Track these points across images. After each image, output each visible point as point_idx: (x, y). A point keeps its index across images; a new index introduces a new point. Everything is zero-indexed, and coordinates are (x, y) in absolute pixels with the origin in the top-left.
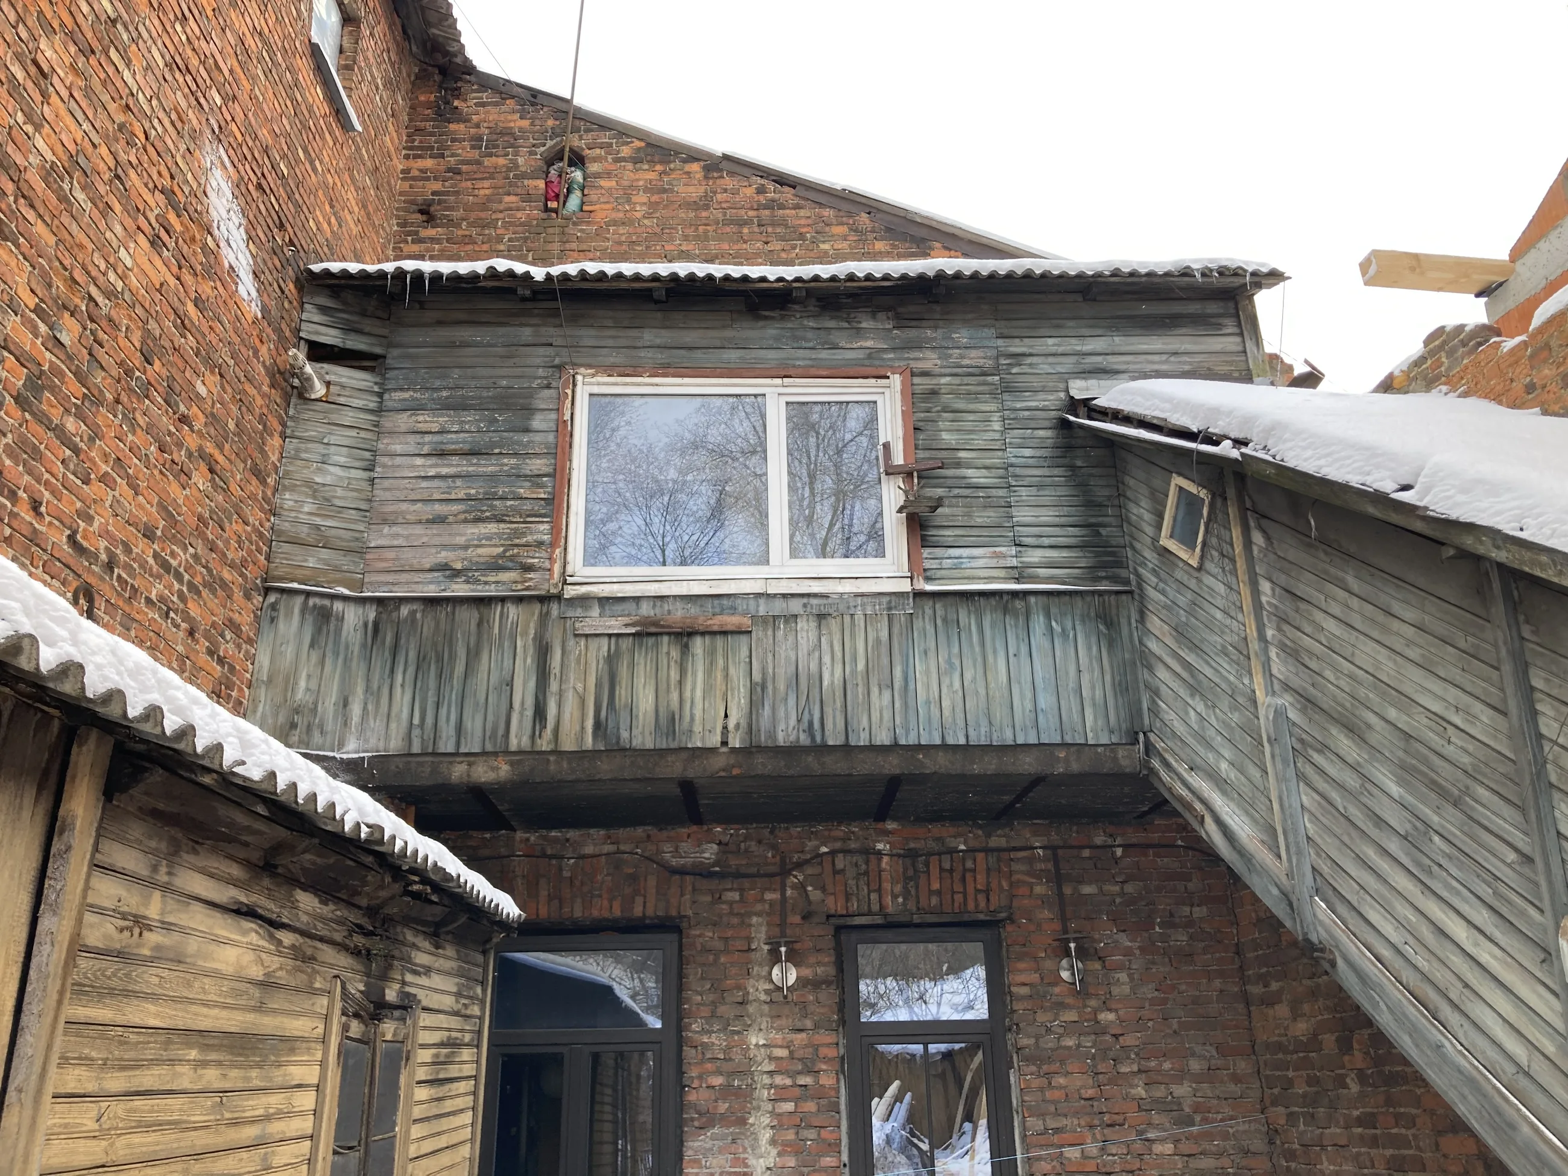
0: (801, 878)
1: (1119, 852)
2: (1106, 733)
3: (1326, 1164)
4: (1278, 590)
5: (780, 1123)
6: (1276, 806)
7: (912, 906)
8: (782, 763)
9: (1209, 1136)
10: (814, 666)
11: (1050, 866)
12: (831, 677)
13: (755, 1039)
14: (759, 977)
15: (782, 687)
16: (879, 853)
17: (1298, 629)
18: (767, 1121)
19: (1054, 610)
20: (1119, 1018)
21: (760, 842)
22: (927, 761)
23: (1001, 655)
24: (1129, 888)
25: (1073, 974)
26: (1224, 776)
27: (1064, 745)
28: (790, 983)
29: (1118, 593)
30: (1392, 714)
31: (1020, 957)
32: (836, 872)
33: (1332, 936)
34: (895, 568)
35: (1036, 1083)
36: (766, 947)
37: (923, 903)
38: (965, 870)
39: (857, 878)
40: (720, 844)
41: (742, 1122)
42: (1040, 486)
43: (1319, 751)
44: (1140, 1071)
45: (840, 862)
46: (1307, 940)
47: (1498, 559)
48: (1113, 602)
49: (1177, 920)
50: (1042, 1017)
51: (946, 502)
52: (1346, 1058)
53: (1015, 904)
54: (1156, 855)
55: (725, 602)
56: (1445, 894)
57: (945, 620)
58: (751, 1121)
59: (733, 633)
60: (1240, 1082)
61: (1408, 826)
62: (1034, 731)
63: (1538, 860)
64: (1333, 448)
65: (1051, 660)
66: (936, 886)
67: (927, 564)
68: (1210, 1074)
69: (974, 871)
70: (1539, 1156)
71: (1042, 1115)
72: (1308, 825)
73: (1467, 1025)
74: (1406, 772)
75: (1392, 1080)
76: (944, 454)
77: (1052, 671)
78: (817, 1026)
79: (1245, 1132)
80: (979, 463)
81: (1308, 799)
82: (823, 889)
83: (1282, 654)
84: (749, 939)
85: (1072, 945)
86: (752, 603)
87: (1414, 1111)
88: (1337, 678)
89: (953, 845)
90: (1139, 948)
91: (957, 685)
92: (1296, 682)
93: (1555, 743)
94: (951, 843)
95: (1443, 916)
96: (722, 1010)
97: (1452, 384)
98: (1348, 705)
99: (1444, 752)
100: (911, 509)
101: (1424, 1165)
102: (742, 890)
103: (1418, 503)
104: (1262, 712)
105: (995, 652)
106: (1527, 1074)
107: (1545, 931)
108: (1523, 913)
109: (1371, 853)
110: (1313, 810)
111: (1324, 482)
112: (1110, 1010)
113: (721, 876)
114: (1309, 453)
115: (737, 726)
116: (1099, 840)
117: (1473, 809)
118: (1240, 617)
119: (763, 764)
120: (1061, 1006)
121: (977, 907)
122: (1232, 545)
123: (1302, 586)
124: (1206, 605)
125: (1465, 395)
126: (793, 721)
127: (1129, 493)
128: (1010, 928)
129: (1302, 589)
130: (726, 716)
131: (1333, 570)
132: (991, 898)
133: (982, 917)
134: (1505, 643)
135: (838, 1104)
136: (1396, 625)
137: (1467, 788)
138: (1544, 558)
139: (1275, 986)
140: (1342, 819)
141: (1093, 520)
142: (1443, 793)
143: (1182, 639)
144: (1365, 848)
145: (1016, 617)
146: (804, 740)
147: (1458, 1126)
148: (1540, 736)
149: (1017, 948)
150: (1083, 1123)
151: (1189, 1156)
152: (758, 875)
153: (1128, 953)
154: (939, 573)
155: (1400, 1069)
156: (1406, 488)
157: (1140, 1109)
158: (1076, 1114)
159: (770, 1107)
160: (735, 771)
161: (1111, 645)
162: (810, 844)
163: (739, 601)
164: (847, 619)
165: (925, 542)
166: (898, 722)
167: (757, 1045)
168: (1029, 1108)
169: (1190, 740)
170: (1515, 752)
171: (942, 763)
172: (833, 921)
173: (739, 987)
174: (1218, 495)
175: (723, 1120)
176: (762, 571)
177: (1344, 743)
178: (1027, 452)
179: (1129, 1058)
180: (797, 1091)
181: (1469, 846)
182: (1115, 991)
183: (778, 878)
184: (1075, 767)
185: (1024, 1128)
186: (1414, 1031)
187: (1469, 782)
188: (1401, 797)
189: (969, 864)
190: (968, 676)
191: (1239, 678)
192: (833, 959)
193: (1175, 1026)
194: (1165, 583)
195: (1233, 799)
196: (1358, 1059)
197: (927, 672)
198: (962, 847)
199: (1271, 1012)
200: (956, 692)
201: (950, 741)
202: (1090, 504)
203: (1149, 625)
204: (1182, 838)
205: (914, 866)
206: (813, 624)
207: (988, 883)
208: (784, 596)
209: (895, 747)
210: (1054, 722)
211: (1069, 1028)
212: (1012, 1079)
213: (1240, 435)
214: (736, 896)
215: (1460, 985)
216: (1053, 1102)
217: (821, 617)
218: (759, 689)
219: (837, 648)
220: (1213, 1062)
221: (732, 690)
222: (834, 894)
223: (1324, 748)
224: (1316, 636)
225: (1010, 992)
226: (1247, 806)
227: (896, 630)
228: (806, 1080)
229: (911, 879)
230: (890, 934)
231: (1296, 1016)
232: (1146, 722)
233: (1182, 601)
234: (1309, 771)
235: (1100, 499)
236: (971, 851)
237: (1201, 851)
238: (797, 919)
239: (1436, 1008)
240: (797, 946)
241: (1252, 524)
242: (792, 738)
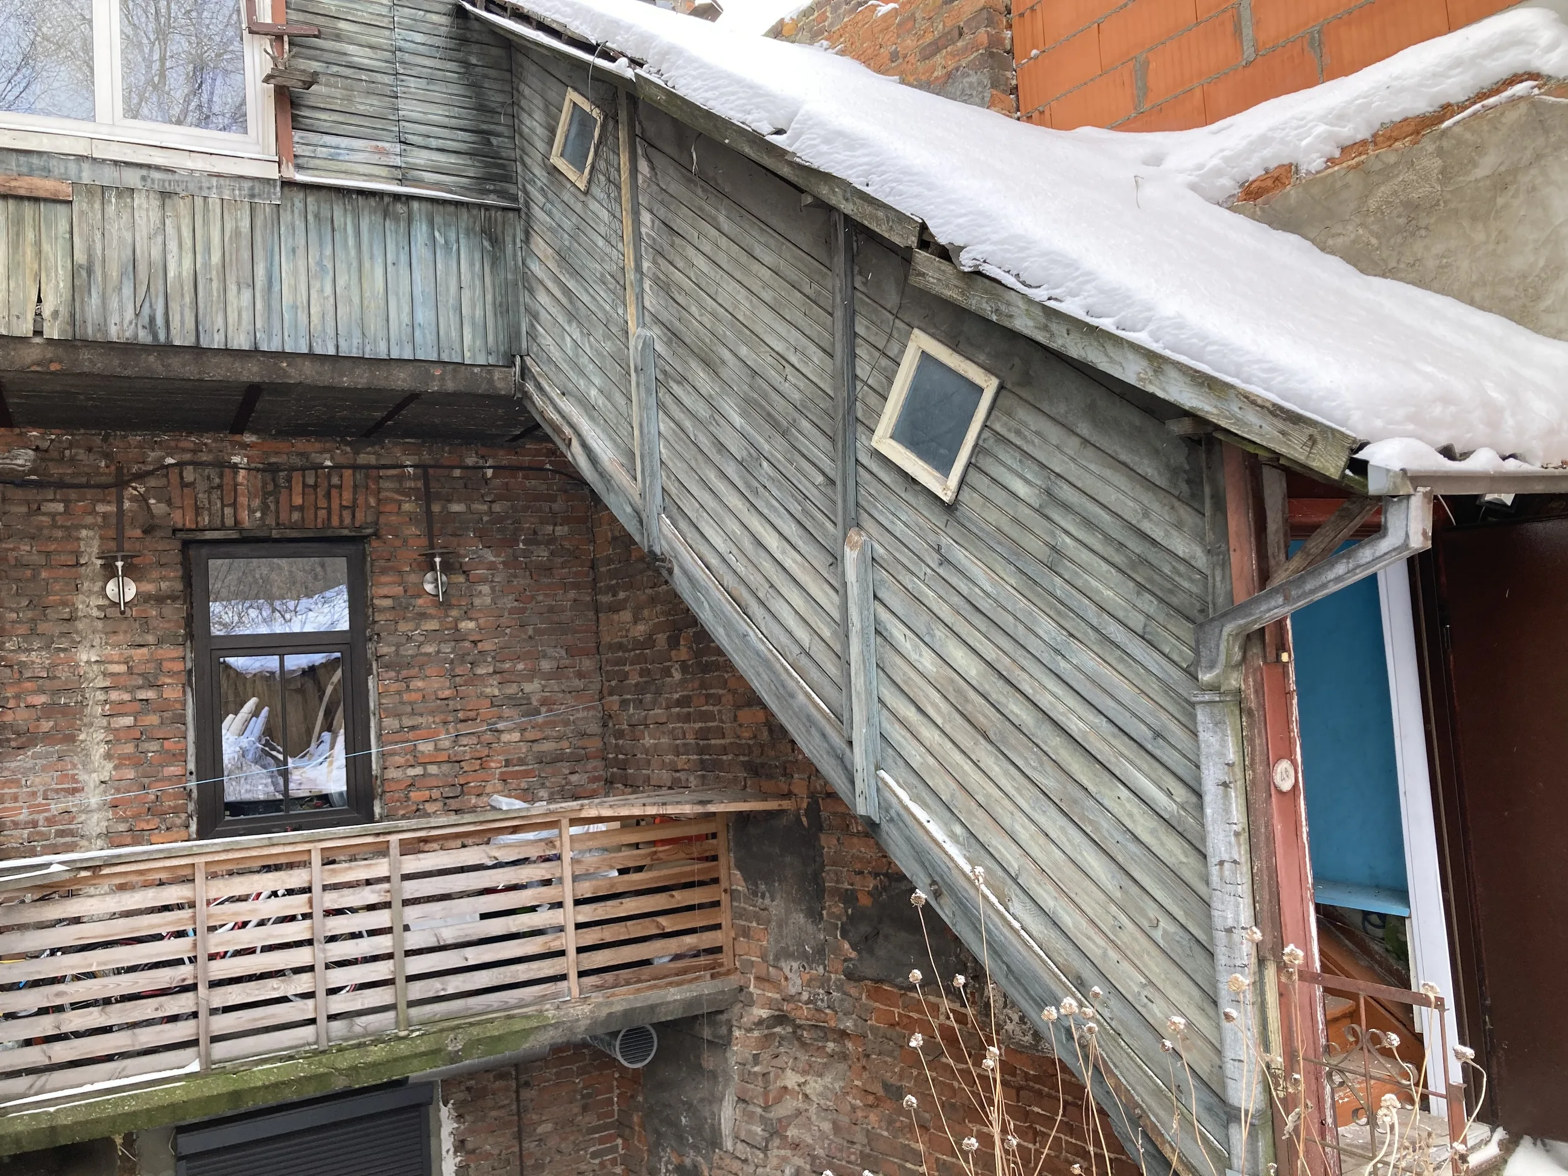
0: (142, 490)
1: (489, 473)
2: (484, 353)
3: (647, 738)
4: (657, 222)
5: (116, 737)
6: (636, 432)
7: (270, 521)
8: (116, 362)
9: (552, 724)
10: (156, 253)
11: (420, 484)
12: (179, 267)
13: (84, 655)
14: (90, 593)
15: (114, 273)
16: (235, 466)
17: (671, 263)
18: (102, 736)
19: (438, 220)
20: (478, 626)
21: (90, 450)
22: (292, 371)
23: (380, 260)
24: (497, 507)
25: (437, 587)
26: (593, 403)
27: (440, 362)
28: (127, 599)
29: (504, 209)
30: (743, 351)
31: (384, 571)
32: (184, 485)
33: (673, 549)
34: (258, 148)
35: (395, 687)
36: (99, 562)
37: (284, 516)
38: (330, 486)
39: (209, 492)
40: (37, 449)
41: (71, 739)
42: (431, 80)
43: (678, 383)
44: (495, 672)
45: (189, 474)
46: (651, 552)
47: (846, 211)
48: (500, 219)
49: (540, 538)
50: (403, 627)
51: (323, 79)
52: (673, 653)
53: (382, 520)
54: (525, 477)
55: (35, 160)
56: (765, 511)
57: (317, 216)
58: (82, 737)
59: (46, 200)
60: (585, 678)
61: (745, 453)
62: (411, 345)
63: (839, 483)
64: (721, 82)
65: (432, 271)
66: (298, 501)
67: (299, 150)
68: (558, 672)
69: (340, 487)
70: (809, 717)
71: (398, 716)
72: (663, 451)
73: (768, 617)
74: (748, 405)
75: (706, 668)
76: (320, 21)
77: (433, 285)
78: (160, 642)
79: (583, 719)
80: (364, 39)
81: (665, 426)
82: (169, 502)
83: (655, 287)
84: (78, 554)
85: (438, 560)
86: (73, 167)
87: (721, 692)
88: (701, 315)
89: (318, 461)
90: (503, 563)
91: (328, 290)
92: (665, 316)
93: (866, 383)
94: (316, 458)
95: (762, 530)
96: (42, 627)
97: (833, 39)
98: (707, 340)
99: (781, 389)
100: (280, 81)
101: (723, 734)
102: (66, 502)
103: (788, 149)
104: (632, 342)
105: (372, 257)
106: (808, 654)
107: (835, 540)
108: (822, 526)
109: (712, 476)
110: (669, 438)
111: (709, 115)
112: (471, 619)
113: (39, 485)
114: (699, 83)
115: (55, 314)
116: (470, 461)
117: (797, 439)
118: (620, 246)
119: (91, 361)
120: (423, 616)
121: (341, 523)
122: (619, 171)
123: (678, 220)
124: (589, 230)
125: (842, 53)
126: (129, 314)
127: (523, 103)
128: (375, 543)
129: (678, 224)
130: (39, 300)
131: (708, 208)
132: (357, 515)
133: (346, 532)
134: (841, 292)
135: (184, 716)
136: (756, 267)
137: (795, 421)
138: (881, 214)
139: (622, 595)
140: (692, 446)
141: (484, 127)
142: (775, 425)
143: (564, 263)
144: (708, 472)
145: (397, 219)
146: (144, 337)
147: (753, 700)
148: (855, 377)
149: (382, 563)
150: (437, 720)
151: (533, 741)
152: (87, 486)
153: (492, 567)
154: (313, 163)
155: (714, 659)
156: (779, 132)
157: (492, 705)
158: (432, 713)
159: (104, 722)
160: (54, 367)
161: (494, 264)
162: (153, 455)
163: (53, 162)
164: (199, 201)
165: (297, 123)
166: (259, 325)
167: (88, 662)
168: (385, 710)
169: (564, 366)
170: (835, 389)
171: (308, 373)
172: (179, 535)
173: (65, 604)
174: (611, 116)
175: (48, 738)
176: (87, 129)
177: (701, 376)
178: (419, 38)
179: (485, 661)
180: (137, 706)
181: (790, 471)
182: (477, 601)
183: (114, 490)
184: (450, 386)
185: (380, 728)
186: (728, 625)
187: (797, 415)
188: (742, 427)
189: (335, 480)
190: (341, 282)
191: (614, 308)
192: (180, 573)
193: (530, 632)
194: (553, 205)
195: (598, 425)
196: (683, 654)
197: (295, 273)
198: (328, 463)
199: (615, 617)
200: (326, 298)
201: (318, 350)
202: (482, 108)
203: (532, 246)
204: (550, 462)
205: (274, 480)
206: (155, 203)
207: (355, 500)
208: (116, 163)
209: (255, 352)
210: (431, 338)
211: (430, 636)
212: (370, 685)
213: (637, 56)
214: (60, 507)
215: (767, 586)
216: (411, 703)
217: (165, 195)
218: (84, 274)
219: (186, 233)
220: (562, 662)
221: (47, 271)
222: (182, 508)
223: (683, 380)
224: (687, 272)
225: (372, 604)
226: (610, 430)
227: (259, 222)
228: (150, 694)
229: (270, 494)
230: (244, 549)
231: (636, 621)
232: (524, 345)
233: (567, 224)
234: (668, 400)
235: (493, 105)
236: (336, 467)
237: (566, 475)
238: (138, 533)
239: (747, 605)
240: (136, 561)
241: (639, 151)
242: (128, 334)
